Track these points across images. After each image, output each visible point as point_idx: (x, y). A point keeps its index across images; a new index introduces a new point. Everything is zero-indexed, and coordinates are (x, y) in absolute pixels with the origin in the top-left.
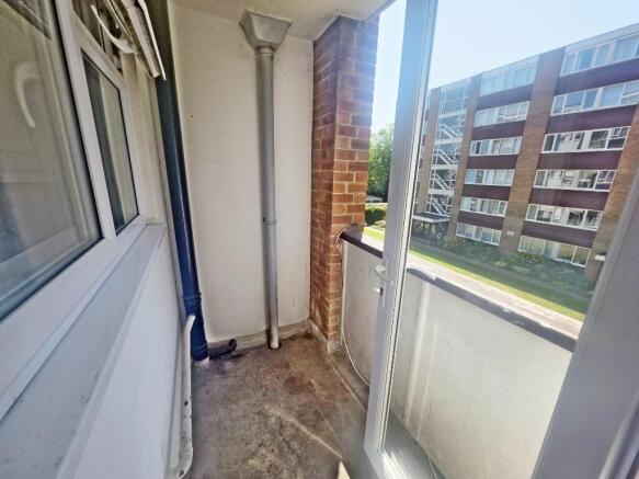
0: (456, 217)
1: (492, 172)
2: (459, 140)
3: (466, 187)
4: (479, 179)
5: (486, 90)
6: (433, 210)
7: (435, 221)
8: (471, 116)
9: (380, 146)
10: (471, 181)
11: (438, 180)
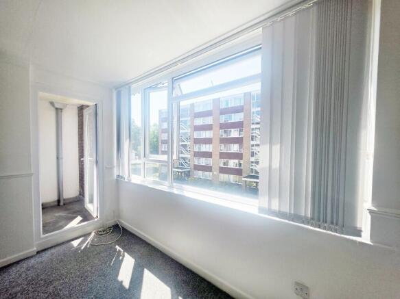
0: (193, 167)
1: (204, 145)
2: (189, 131)
3: (195, 152)
4: (200, 149)
5: (197, 110)
6: (182, 165)
7: (183, 170)
8: (192, 121)
9: (154, 132)
10: (197, 150)
11: (183, 150)
